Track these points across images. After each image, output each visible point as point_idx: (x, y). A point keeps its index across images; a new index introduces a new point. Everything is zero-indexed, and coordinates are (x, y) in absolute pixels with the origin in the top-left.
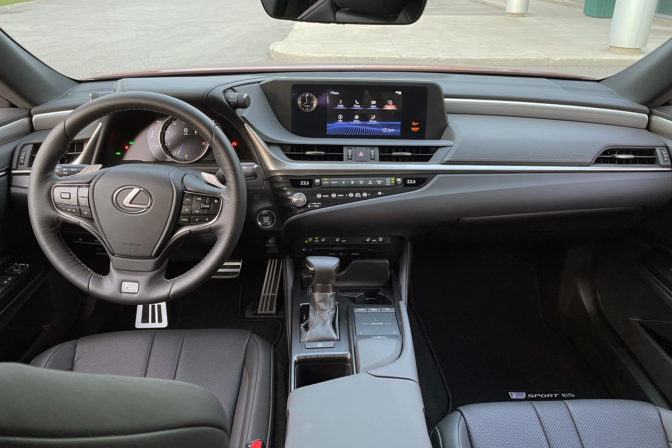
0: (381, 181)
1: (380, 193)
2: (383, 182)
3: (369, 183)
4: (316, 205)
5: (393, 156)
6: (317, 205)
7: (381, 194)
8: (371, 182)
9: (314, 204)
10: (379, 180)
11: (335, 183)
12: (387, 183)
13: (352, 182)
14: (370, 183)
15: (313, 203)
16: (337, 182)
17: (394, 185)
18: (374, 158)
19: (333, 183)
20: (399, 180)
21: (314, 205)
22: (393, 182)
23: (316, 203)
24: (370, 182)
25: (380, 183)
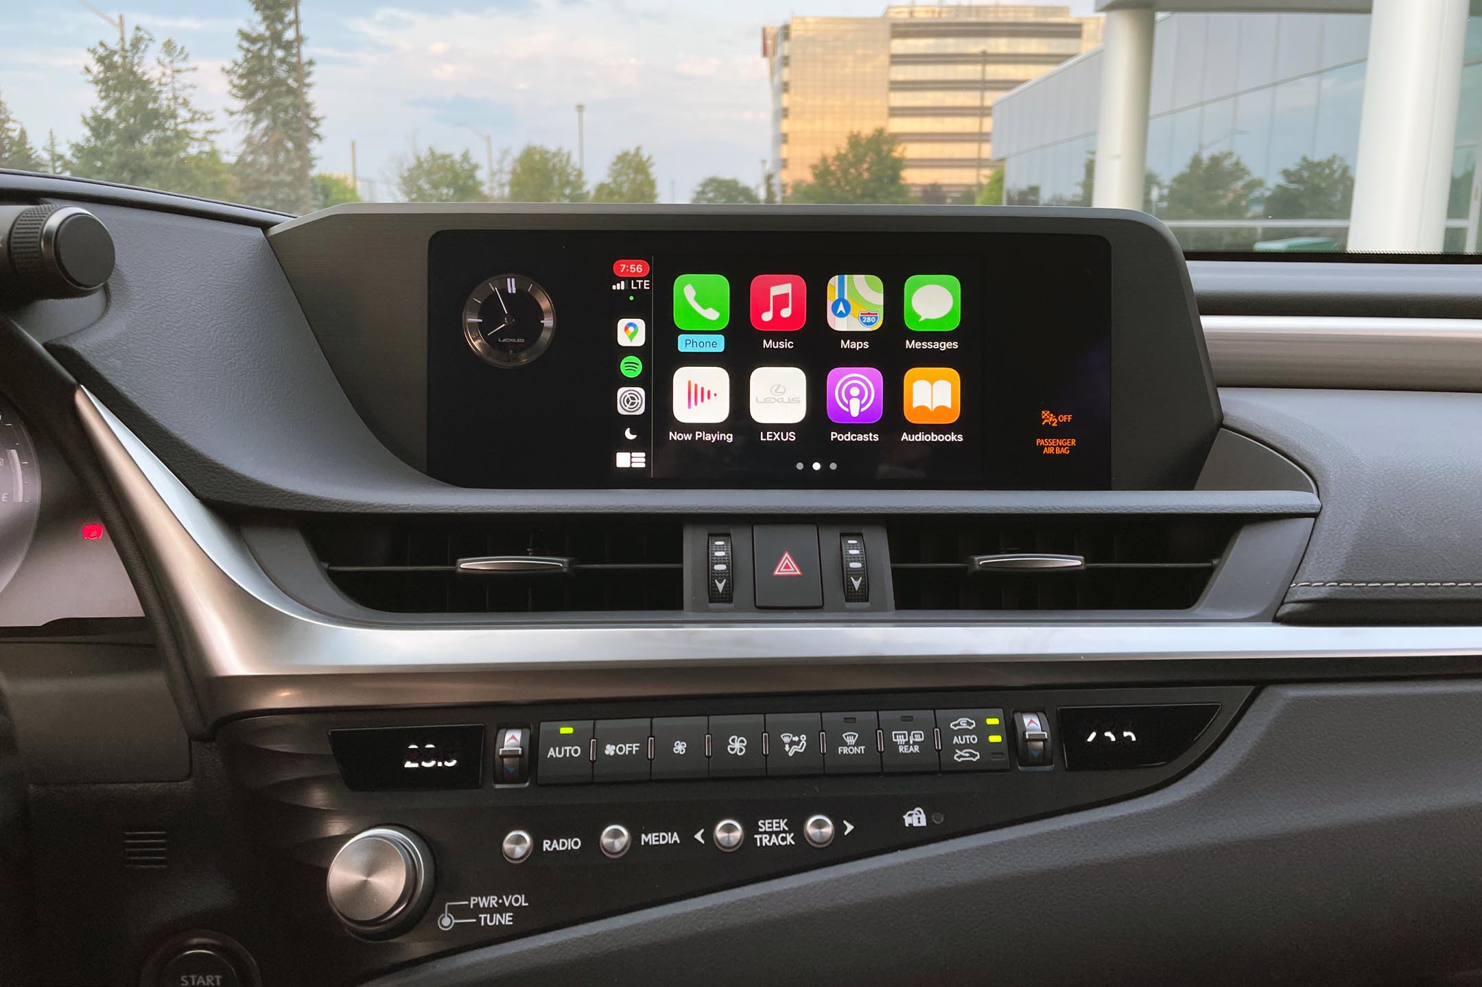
0: (918, 736)
1: (916, 818)
2: (929, 737)
3: (845, 750)
4: (491, 911)
5: (976, 573)
6: (501, 909)
7: (923, 823)
8: (857, 744)
9: (484, 902)
10: (908, 725)
11: (626, 749)
12: (961, 747)
13: (737, 745)
14: (851, 745)
15: (474, 900)
16: (635, 747)
17: (1005, 759)
18: (865, 586)
19: (610, 750)
20: (1032, 724)
21: (478, 910)
22: (995, 739)
23: (493, 901)
24: (851, 740)
25: (916, 749)
